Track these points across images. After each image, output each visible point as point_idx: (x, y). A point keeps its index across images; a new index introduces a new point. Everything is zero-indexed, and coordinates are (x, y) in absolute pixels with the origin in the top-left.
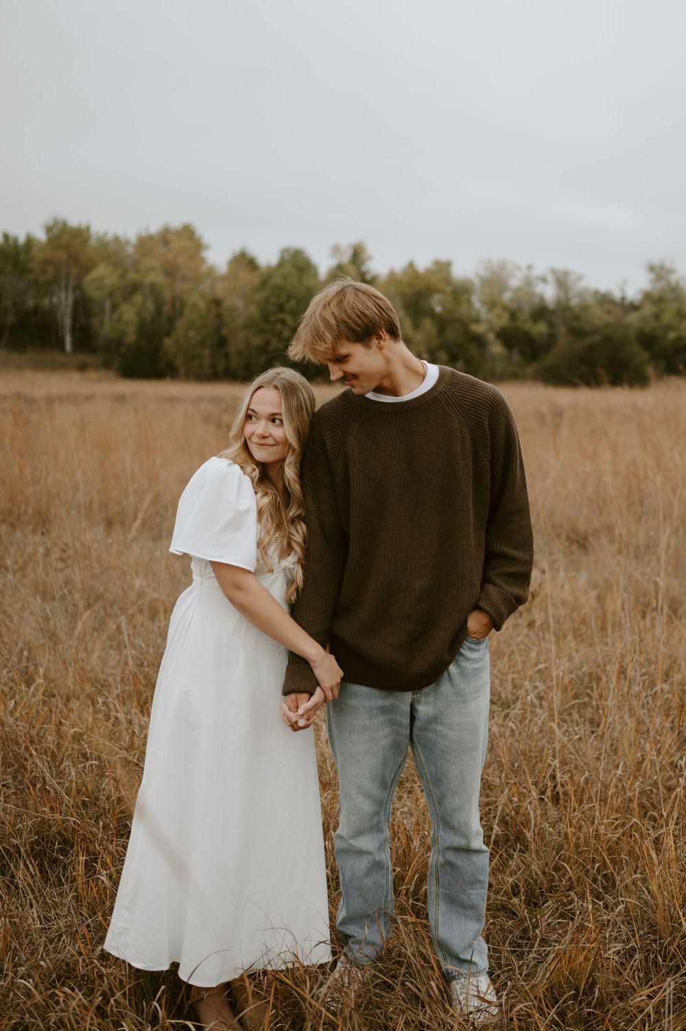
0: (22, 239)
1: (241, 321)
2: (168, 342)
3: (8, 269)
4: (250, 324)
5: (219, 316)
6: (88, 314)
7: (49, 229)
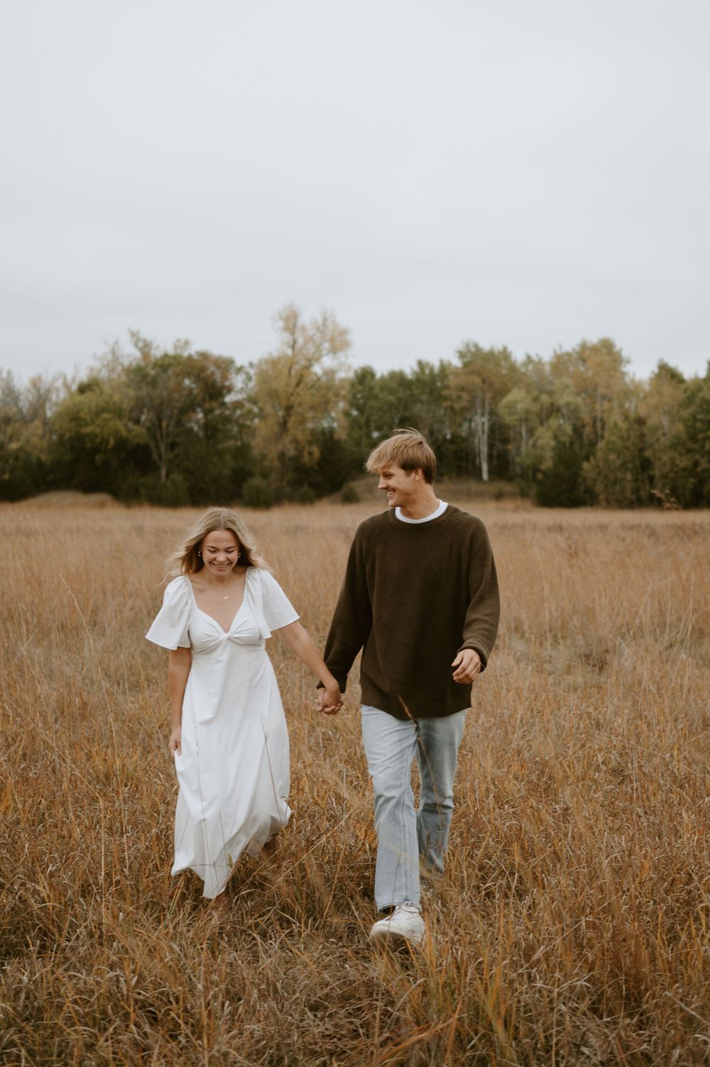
0: (436, 365)
1: (665, 441)
2: (586, 466)
3: (424, 397)
4: (675, 444)
5: (642, 436)
6: (505, 441)
7: (462, 355)
